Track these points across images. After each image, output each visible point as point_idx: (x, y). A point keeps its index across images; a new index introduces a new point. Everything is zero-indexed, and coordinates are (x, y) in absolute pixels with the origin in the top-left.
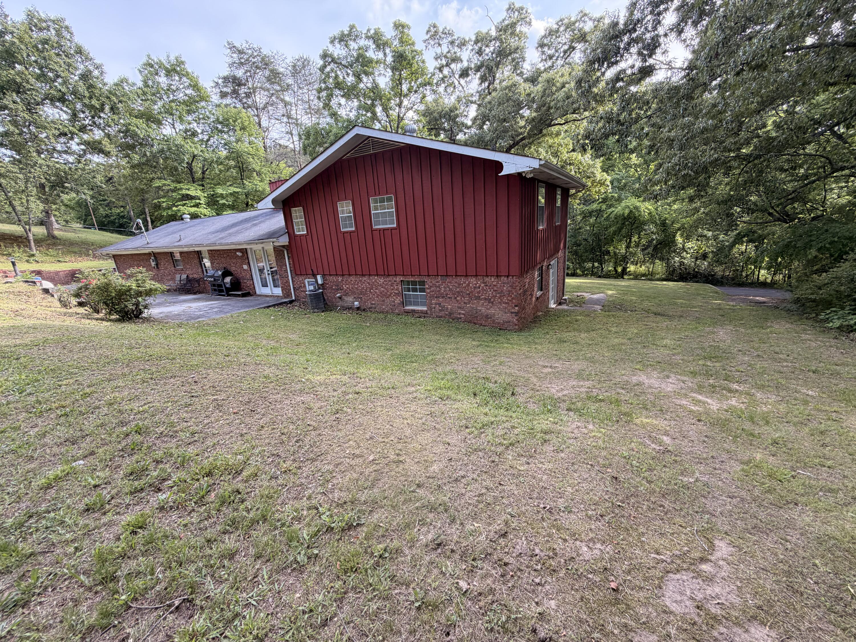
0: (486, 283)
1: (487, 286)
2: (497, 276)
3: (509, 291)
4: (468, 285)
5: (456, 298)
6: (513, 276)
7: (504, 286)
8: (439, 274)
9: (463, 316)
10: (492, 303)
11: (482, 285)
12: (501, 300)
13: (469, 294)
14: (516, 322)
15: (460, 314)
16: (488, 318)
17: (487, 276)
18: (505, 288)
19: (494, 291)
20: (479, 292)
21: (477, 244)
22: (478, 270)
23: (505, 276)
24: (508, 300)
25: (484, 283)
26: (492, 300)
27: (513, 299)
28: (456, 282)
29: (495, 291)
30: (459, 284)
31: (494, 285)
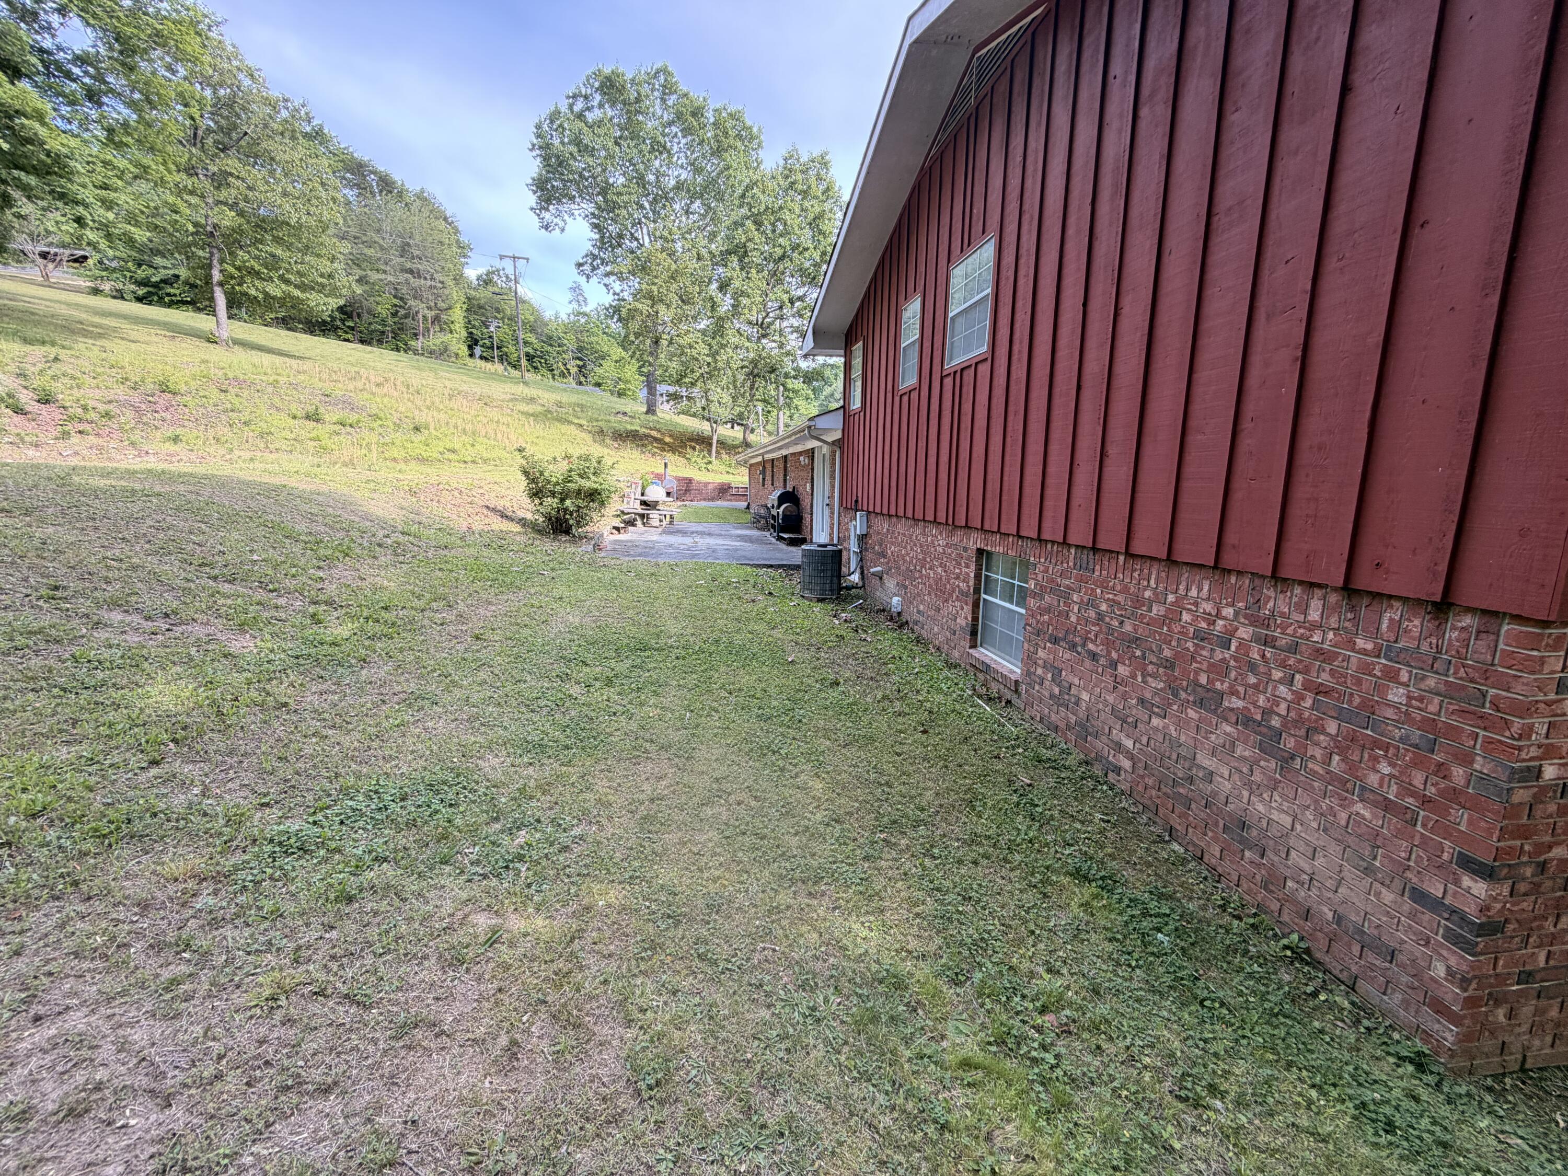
0: (1265, 623)
1: (1267, 642)
2: (1349, 590)
3: (1429, 724)
4: (1172, 616)
5: (1114, 665)
6: (1492, 615)
7: (1392, 676)
8: (1072, 540)
9: (1126, 764)
10: (1286, 760)
11: (1245, 632)
12: (1352, 768)
13: (1169, 665)
14: (1452, 994)
15: (1119, 747)
16: (1246, 844)
17: (1277, 578)
18: (1396, 695)
19: (1307, 686)
20: (1219, 670)
21: (1253, 380)
22: (1231, 538)
23: (1412, 603)
24: (1408, 790)
25: (1254, 621)
26: (1289, 743)
27: (1454, 795)
28: (1125, 590)
29: (1320, 690)
30: (1138, 602)
31: (1319, 652)
